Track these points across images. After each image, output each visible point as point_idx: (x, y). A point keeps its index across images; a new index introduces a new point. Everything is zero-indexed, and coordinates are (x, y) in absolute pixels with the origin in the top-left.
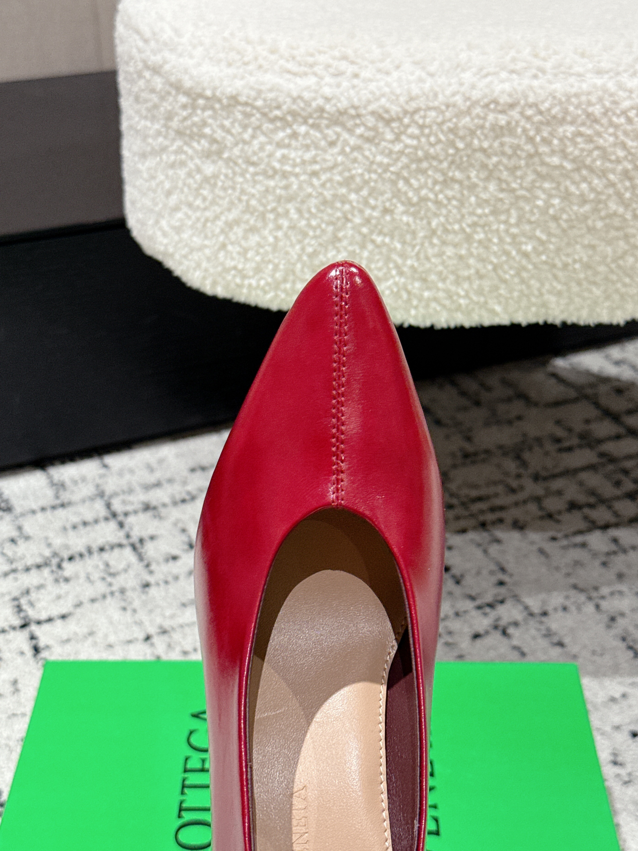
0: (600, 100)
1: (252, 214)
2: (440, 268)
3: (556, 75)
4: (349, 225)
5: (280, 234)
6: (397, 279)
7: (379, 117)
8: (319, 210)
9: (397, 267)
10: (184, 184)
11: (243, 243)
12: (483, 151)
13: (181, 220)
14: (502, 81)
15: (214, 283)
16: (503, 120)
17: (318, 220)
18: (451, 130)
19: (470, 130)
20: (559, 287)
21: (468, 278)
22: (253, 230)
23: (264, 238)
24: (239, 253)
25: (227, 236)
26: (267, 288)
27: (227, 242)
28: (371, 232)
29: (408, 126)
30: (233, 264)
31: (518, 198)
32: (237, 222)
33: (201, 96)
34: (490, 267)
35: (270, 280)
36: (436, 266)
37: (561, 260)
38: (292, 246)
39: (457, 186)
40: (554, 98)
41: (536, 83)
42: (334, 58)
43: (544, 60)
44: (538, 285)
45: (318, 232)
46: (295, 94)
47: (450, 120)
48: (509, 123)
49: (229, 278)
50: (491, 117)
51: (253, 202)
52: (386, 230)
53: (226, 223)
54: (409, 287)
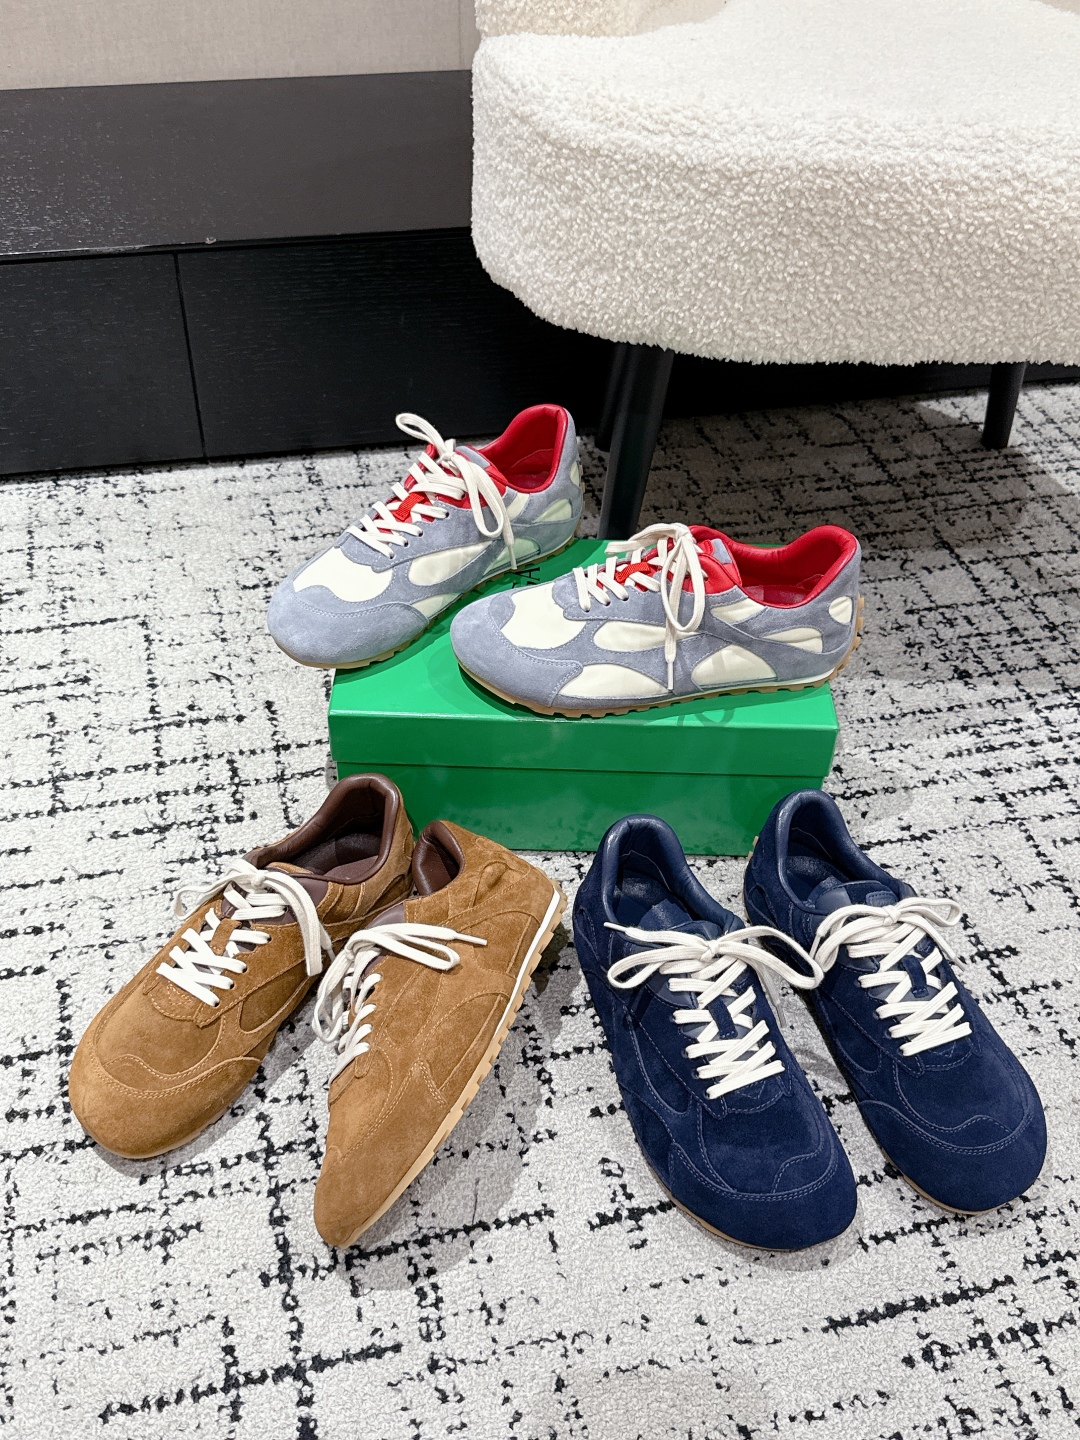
0: (912, 171)
1: (603, 255)
2: (763, 312)
3: (876, 147)
4: (688, 269)
5: (626, 274)
6: (725, 320)
7: (723, 176)
8: (662, 254)
9: (725, 308)
10: (542, 225)
11: (592, 281)
12: (810, 210)
13: (536, 257)
14: (830, 150)
15: (562, 315)
16: (828, 185)
17: (662, 264)
18: (783, 191)
19: (800, 191)
20: (861, 332)
21: (785, 321)
22: (602, 269)
23: (613, 278)
24: (588, 290)
25: (578, 273)
26: (610, 322)
27: (577, 278)
28: (707, 276)
29: (747, 184)
30: (581, 299)
31: (835, 252)
32: (589, 262)
33: (565, 146)
34: (805, 312)
35: (613, 315)
36: (759, 310)
37: (865, 307)
38: (637, 285)
39: (784, 240)
40: (873, 168)
41: (858, 154)
42: (686, 117)
43: (867, 132)
44: (844, 330)
46: (651, 151)
47: (782, 183)
48: (833, 187)
49: (576, 313)
50: (818, 181)
51: (605, 245)
52: (719, 276)
53: (578, 263)
54: (735, 328)
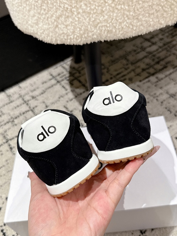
1: (66, 11)
2: (143, 12)
4: (107, 4)
5: (79, 16)
6: (128, 21)
9: (127, 16)
10: (34, 6)
11: (65, 23)
13: (37, 20)
15: (56, 40)
17: (94, 6)
21: (153, 14)
22: (68, 17)
23: (74, 19)
24: (64, 27)
25: (57, 22)
26: (77, 38)
27: (58, 24)
28: (116, 5)
30: (62, 32)
32: (61, 16)
34: (161, 8)
35: (78, 35)
36: (141, 12)
38: (85, 19)
45: (95, 11)
49: (62, 37)
51: (66, 6)
52: (121, 3)
53: (56, 17)
54: (132, 23)
